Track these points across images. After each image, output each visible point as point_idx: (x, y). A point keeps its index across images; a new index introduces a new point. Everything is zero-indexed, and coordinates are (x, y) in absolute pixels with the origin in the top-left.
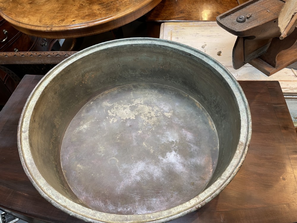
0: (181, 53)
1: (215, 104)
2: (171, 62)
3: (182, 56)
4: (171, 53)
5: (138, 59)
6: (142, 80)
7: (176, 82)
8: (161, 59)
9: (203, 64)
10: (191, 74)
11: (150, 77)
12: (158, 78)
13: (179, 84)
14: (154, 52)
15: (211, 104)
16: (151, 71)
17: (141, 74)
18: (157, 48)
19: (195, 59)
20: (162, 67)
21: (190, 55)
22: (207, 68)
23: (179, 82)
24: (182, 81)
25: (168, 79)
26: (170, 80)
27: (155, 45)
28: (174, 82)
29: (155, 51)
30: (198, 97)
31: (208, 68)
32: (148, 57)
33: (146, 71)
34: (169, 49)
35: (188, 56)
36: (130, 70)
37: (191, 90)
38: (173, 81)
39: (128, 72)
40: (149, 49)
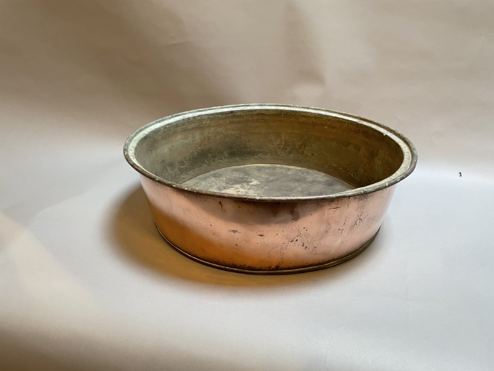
0: (220, 116)
1: (282, 147)
2: (210, 135)
3: (222, 118)
4: (208, 122)
5: (173, 146)
6: (183, 178)
7: (221, 159)
8: (198, 136)
9: (251, 113)
10: (238, 137)
11: (190, 169)
12: (199, 167)
13: (226, 160)
14: (188, 130)
15: (276, 153)
16: (190, 160)
17: (180, 170)
18: (191, 122)
19: (239, 114)
20: (201, 147)
21: (232, 112)
22: (256, 115)
23: (225, 158)
24: (229, 154)
25: (211, 160)
26: (213, 161)
27: (189, 118)
28: (220, 161)
29: (189, 128)
30: (256, 158)
31: (258, 114)
32: (183, 140)
33: (185, 162)
34: (206, 117)
35: (229, 115)
36: (168, 168)
37: (244, 158)
38: (217, 162)
39: (167, 171)
40: (183, 127)
